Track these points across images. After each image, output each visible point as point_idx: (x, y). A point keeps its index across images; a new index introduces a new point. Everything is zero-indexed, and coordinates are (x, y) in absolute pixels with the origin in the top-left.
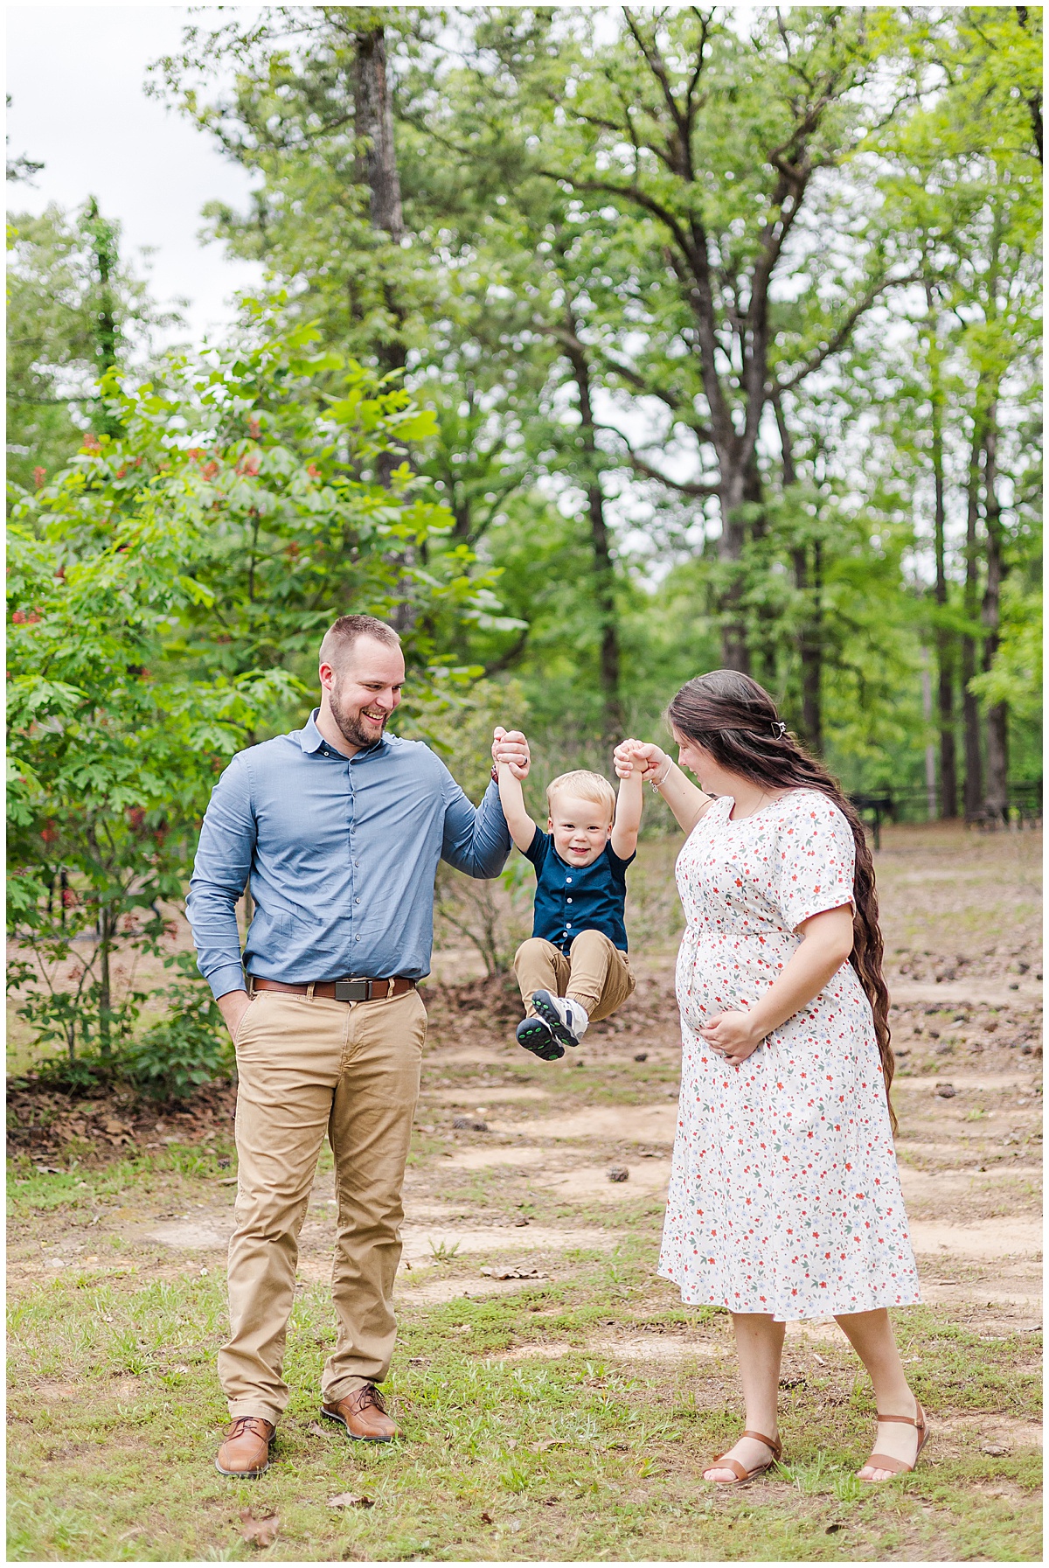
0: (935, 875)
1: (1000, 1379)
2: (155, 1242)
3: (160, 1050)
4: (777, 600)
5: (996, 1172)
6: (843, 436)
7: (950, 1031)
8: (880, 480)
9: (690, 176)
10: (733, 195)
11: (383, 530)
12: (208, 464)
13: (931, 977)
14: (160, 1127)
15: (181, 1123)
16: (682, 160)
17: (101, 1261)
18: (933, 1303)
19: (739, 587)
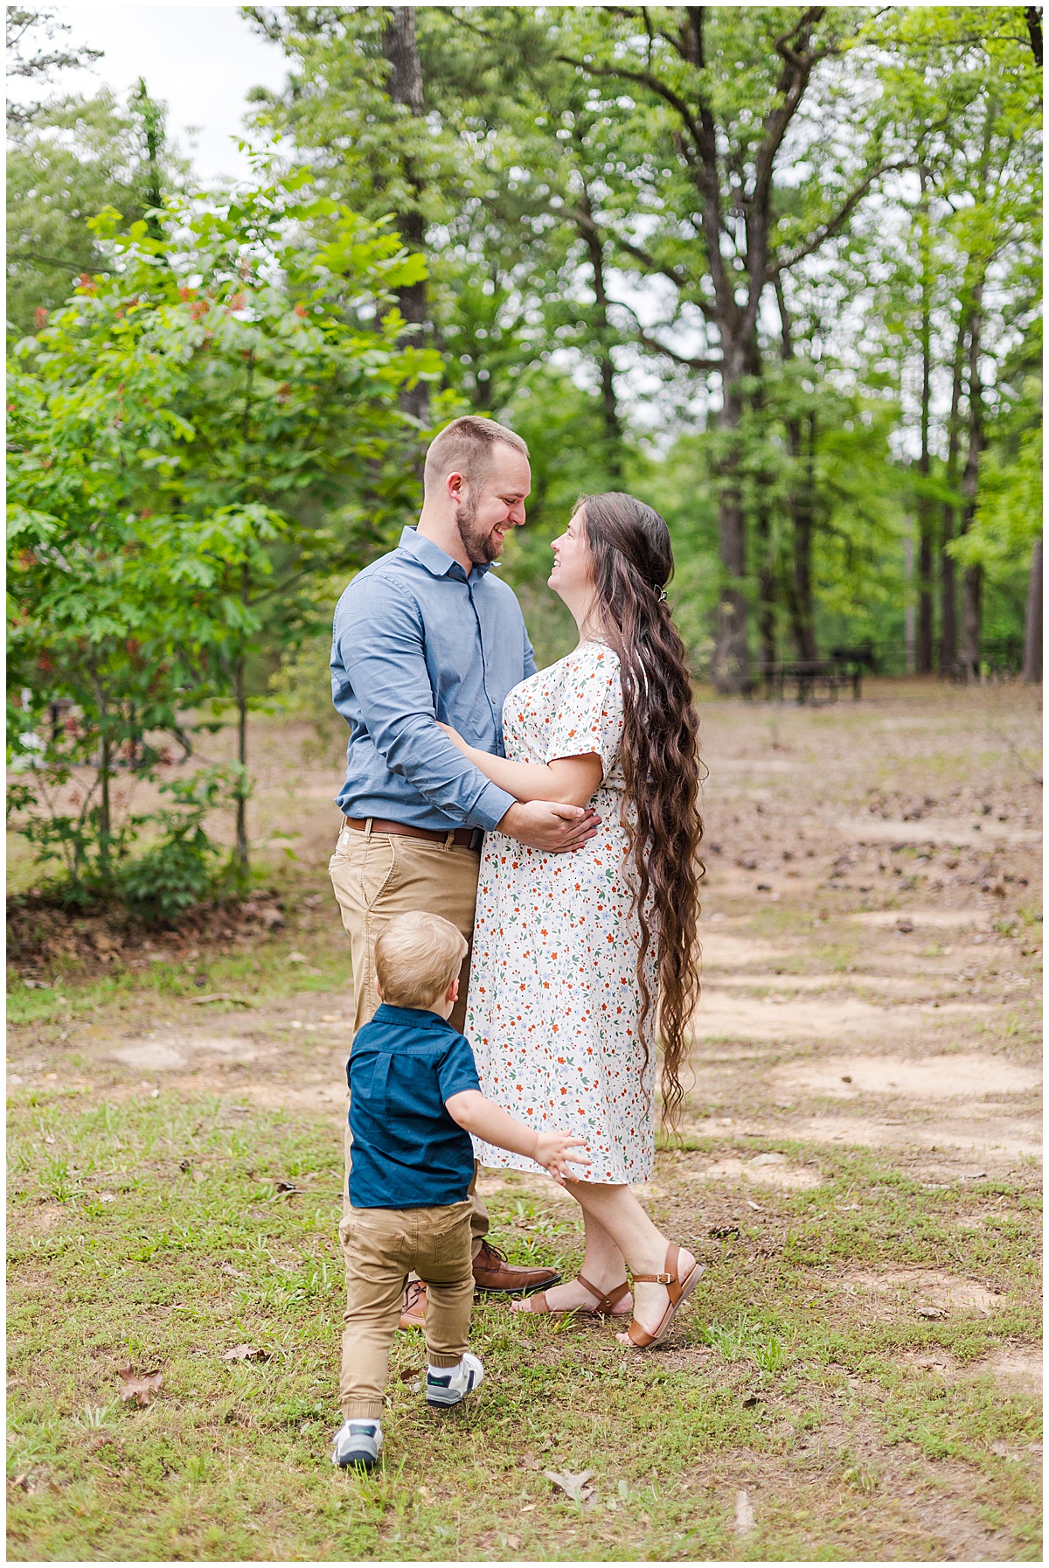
0: (909, 722)
1: (940, 1232)
2: (115, 1061)
3: (146, 871)
4: (771, 467)
5: (950, 1008)
6: (838, 317)
7: (913, 868)
8: (871, 358)
9: (701, 64)
10: (740, 83)
11: (371, 372)
12: (199, 303)
13: (899, 816)
14: (147, 945)
15: (168, 941)
16: (694, 48)
17: (60, 1080)
18: (877, 1145)
19: (737, 453)
